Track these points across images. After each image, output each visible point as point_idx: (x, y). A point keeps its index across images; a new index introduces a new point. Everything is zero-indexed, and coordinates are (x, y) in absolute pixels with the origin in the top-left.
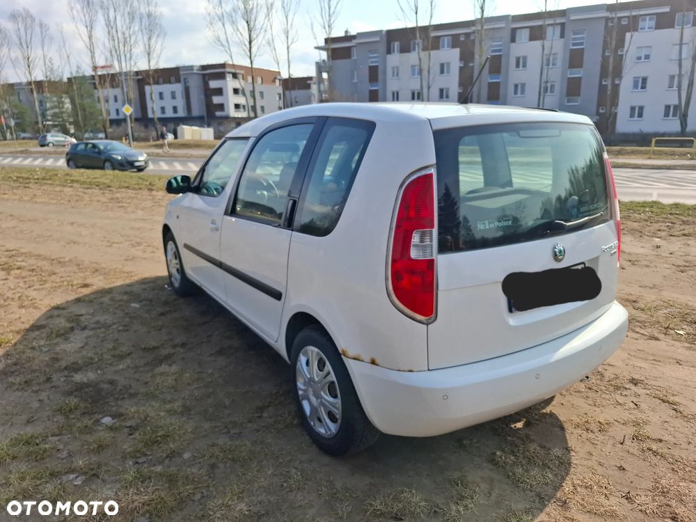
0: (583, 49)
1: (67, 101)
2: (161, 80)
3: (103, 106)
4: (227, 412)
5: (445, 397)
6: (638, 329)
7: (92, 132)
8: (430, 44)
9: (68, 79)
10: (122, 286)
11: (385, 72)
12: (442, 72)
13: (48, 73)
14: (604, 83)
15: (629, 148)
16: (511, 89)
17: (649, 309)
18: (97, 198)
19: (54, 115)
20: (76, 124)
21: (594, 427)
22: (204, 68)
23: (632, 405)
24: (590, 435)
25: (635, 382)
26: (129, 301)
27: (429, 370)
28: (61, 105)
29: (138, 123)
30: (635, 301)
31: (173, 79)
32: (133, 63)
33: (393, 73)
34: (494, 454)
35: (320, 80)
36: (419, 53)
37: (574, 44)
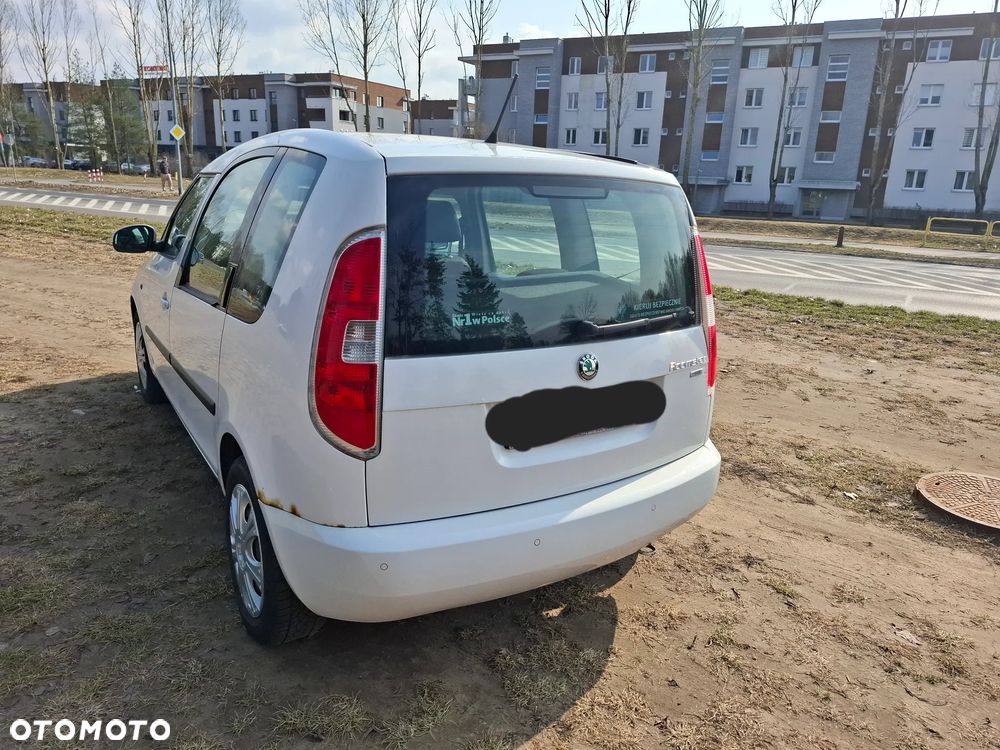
0: (844, 82)
1: (98, 114)
2: (237, 93)
3: (150, 126)
4: (140, 572)
5: (384, 566)
6: (790, 487)
7: (133, 161)
8: (624, 63)
9: (102, 81)
10: (75, 382)
11: (558, 101)
12: (640, 105)
13: (72, 73)
14: (870, 134)
15: (894, 230)
16: (738, 135)
17: (819, 459)
18: (96, 256)
19: (79, 133)
20: (109, 147)
21: (660, 622)
22: (299, 78)
23: (730, 594)
24: (651, 633)
25: (749, 561)
26: (72, 406)
27: (369, 526)
28: (88, 120)
29: (198, 154)
30: (802, 447)
31: (254, 92)
32: (195, 66)
33: (570, 102)
34: (497, 652)
35: (465, 106)
36: (607, 75)
37: (831, 75)
